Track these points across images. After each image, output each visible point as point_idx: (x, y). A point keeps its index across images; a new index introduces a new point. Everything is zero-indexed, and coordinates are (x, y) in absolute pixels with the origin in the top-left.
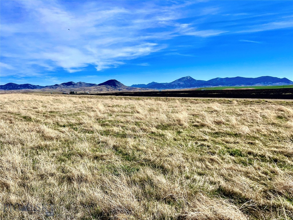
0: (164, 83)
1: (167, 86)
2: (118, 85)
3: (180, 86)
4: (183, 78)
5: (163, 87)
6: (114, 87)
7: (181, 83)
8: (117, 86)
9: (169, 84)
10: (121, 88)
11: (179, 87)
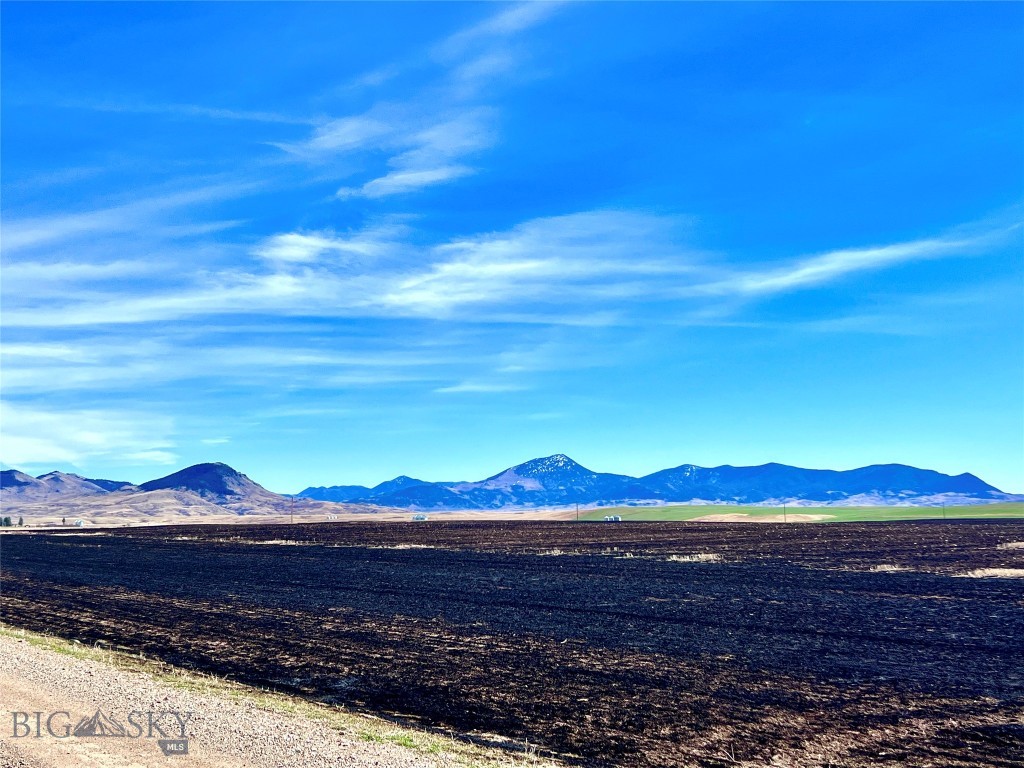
0: (452, 485)
1: (467, 497)
2: (237, 490)
3: (521, 497)
4: (535, 462)
5: (446, 503)
6: (215, 495)
7: (530, 485)
8: (231, 493)
9: (475, 489)
10: (246, 504)
11: (518, 503)
